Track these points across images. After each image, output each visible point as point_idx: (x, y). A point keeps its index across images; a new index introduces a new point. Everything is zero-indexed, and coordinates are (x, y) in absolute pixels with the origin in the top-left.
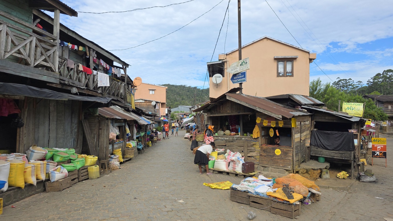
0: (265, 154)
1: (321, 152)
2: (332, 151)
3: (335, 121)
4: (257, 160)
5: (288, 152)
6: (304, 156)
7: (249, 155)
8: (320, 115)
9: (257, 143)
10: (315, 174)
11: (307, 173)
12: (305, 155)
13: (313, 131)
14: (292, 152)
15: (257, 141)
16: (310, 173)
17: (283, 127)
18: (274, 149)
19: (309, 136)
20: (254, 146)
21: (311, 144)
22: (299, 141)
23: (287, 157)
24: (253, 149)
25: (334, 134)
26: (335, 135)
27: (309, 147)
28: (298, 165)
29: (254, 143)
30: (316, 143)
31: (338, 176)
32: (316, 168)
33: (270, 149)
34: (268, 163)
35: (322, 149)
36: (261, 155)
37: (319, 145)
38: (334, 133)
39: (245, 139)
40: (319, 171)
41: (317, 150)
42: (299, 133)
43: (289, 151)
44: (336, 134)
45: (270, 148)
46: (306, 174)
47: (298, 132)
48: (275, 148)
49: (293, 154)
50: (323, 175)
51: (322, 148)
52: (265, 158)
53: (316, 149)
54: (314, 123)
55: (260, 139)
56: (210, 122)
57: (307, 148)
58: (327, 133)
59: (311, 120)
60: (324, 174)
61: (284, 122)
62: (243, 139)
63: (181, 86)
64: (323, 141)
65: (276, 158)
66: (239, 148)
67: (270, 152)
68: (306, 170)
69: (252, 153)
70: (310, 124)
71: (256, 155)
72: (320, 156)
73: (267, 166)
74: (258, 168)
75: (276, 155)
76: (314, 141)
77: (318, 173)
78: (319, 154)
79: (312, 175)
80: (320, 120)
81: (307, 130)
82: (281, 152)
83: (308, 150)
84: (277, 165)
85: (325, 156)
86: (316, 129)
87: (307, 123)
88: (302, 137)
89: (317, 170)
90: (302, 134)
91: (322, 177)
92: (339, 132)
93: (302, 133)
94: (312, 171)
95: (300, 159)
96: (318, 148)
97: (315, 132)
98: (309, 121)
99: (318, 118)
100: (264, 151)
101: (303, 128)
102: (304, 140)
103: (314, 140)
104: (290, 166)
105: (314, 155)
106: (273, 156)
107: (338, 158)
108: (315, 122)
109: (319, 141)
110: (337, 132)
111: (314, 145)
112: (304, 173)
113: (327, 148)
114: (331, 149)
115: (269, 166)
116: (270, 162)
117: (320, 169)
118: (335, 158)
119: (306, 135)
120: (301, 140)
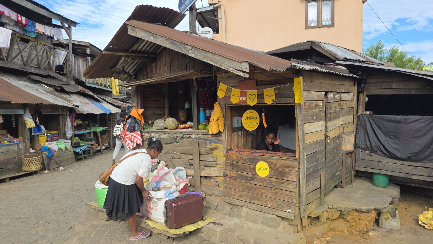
0: (234, 174)
1: (380, 164)
2: (405, 163)
3: (413, 92)
4: (221, 187)
5: (286, 170)
6: (338, 173)
7: (203, 174)
8: (379, 80)
9: (219, 145)
10: (361, 221)
11: (343, 218)
12: (342, 171)
13: (361, 117)
14: (296, 169)
15: (220, 142)
16: (349, 218)
17: (274, 104)
18: (254, 162)
19: (352, 128)
20: (214, 153)
21: (356, 146)
22: (321, 141)
23: (283, 183)
24: (211, 159)
25: (412, 122)
26: (413, 124)
27: (353, 152)
28: (318, 201)
29: (214, 145)
30: (368, 143)
31: (420, 222)
32: (364, 208)
33: (245, 160)
34: (241, 196)
35: (382, 157)
36: (225, 175)
37: (374, 148)
38: (411, 119)
39: (197, 136)
40: (374, 215)
41: (370, 158)
42: (321, 120)
43: (288, 167)
44: (418, 122)
45: (245, 157)
46: (341, 220)
47: (317, 116)
48: (255, 159)
49: (299, 175)
50: (384, 220)
51: (381, 153)
52: (235, 182)
53: (368, 157)
54: (364, 99)
55: (224, 137)
56: (136, 102)
57: (345, 155)
58: (393, 119)
59: (359, 93)
60: (386, 219)
61: (277, 92)
62: (194, 136)
64: (384, 139)
65: (259, 183)
66: (184, 156)
67: (244, 169)
68: (339, 212)
69: (209, 169)
70: (355, 102)
71: (218, 175)
72: (378, 171)
73: (238, 203)
74: (219, 207)
75: (257, 177)
76: (363, 139)
77: (370, 219)
78: (375, 167)
79: (355, 224)
80: (378, 92)
81: (347, 114)
82: (268, 170)
83: (349, 159)
84: (259, 203)
85: (389, 173)
86: (368, 112)
87: (345, 97)
88: (329, 129)
89: (368, 212)
90: (329, 124)
91: (382, 224)
92: (425, 117)
93: (331, 120)
94: (356, 214)
95: (323, 184)
96: (372, 154)
97: (366, 119)
98: (351, 94)
99: (374, 88)
100: (232, 165)
101: (334, 107)
102: (339, 137)
103: (364, 136)
104: (290, 208)
105: (363, 169)
106: (252, 179)
107: (421, 178)
108: (367, 96)
109: (375, 139)
110: (420, 117)
111: (363, 147)
112: (335, 219)
113: (393, 154)
114: (403, 157)
115: (242, 204)
116: (244, 193)
117: (375, 209)
118: (414, 177)
119: (343, 126)
120: (326, 137)
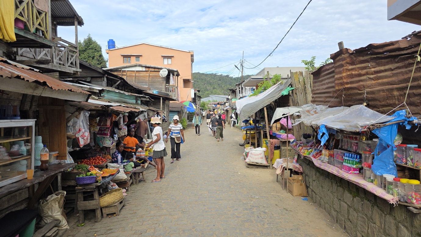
63: (212, 75)
